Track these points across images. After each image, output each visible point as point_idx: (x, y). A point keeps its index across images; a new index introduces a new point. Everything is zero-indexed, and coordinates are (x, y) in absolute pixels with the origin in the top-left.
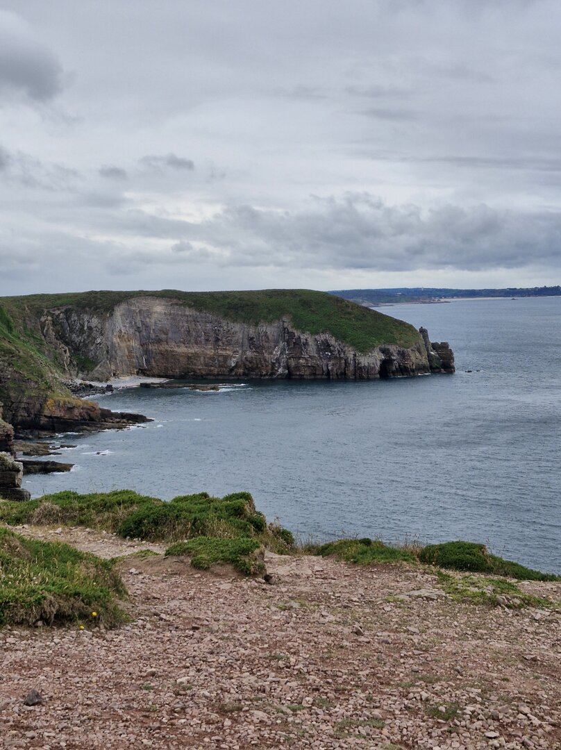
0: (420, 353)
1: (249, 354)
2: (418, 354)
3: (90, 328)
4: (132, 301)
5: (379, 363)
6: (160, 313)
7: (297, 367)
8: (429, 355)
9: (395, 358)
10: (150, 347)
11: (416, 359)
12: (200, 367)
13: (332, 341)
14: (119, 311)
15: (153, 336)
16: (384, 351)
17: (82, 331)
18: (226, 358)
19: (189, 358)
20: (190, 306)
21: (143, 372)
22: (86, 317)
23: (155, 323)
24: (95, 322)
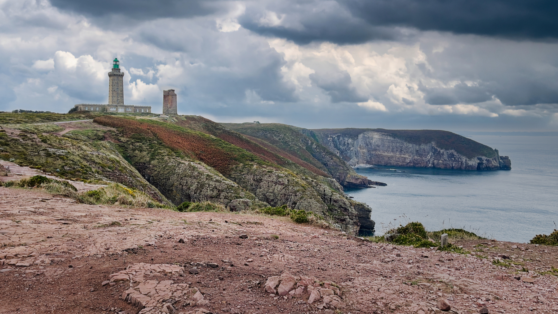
0: (496, 160)
1: (416, 157)
2: (495, 161)
3: (348, 144)
4: (365, 133)
5: (477, 164)
6: (377, 138)
7: (438, 164)
8: (499, 162)
9: (484, 162)
10: (372, 153)
11: (495, 163)
12: (393, 162)
13: (455, 154)
14: (361, 136)
15: (373, 147)
16: (479, 159)
17: (344, 145)
18: (405, 158)
19: (389, 158)
20: (390, 136)
21: (368, 162)
22: (346, 139)
23: (375, 142)
24: (350, 141)
